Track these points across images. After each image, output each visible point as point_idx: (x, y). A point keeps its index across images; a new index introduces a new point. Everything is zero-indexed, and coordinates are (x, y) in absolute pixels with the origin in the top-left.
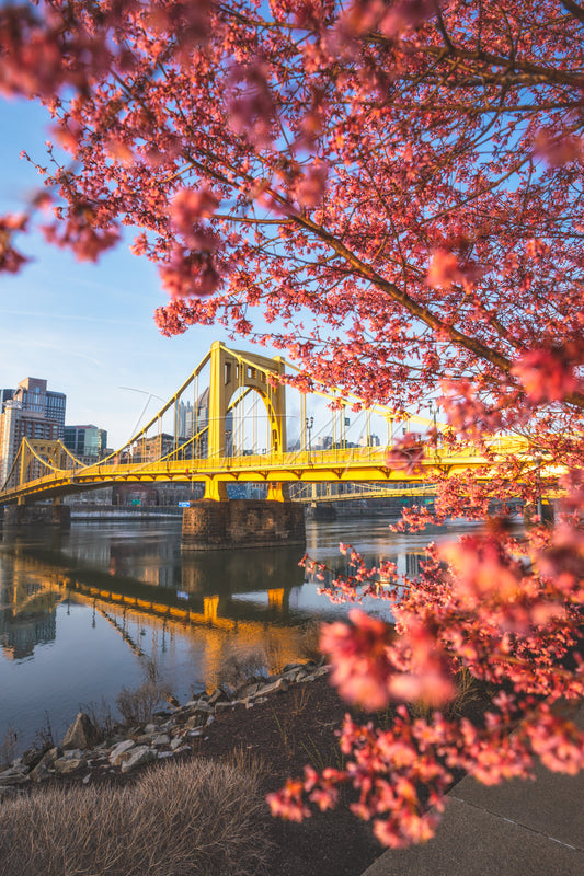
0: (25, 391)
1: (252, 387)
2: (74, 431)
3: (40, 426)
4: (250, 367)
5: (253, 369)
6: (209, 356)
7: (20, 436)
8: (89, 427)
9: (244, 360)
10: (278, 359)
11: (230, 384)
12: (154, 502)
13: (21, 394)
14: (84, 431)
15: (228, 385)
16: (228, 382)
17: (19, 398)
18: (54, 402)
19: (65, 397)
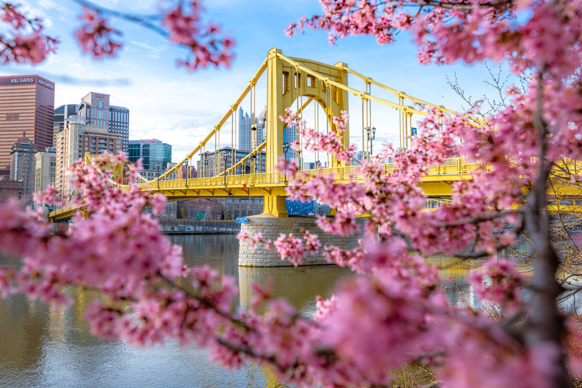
0: (88, 107)
1: (312, 96)
2: (139, 146)
3: (102, 141)
4: (309, 76)
5: (313, 78)
6: (266, 66)
7: (84, 151)
8: (153, 141)
9: (302, 68)
10: (339, 66)
11: (289, 94)
12: (219, 216)
13: (84, 109)
14: (148, 146)
15: (285, 95)
16: (286, 90)
17: (83, 113)
18: (118, 117)
19: (128, 112)
